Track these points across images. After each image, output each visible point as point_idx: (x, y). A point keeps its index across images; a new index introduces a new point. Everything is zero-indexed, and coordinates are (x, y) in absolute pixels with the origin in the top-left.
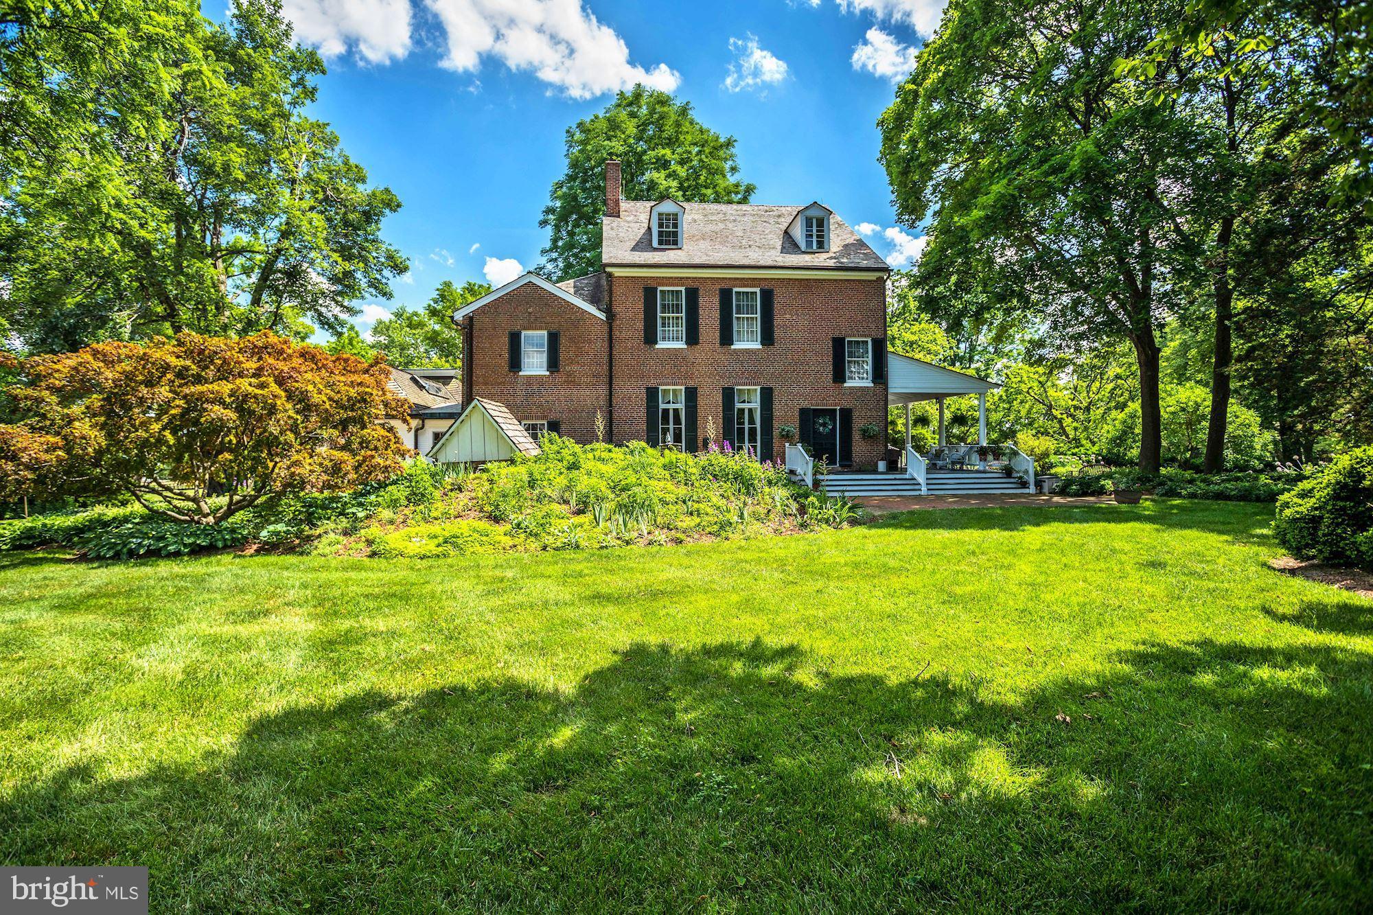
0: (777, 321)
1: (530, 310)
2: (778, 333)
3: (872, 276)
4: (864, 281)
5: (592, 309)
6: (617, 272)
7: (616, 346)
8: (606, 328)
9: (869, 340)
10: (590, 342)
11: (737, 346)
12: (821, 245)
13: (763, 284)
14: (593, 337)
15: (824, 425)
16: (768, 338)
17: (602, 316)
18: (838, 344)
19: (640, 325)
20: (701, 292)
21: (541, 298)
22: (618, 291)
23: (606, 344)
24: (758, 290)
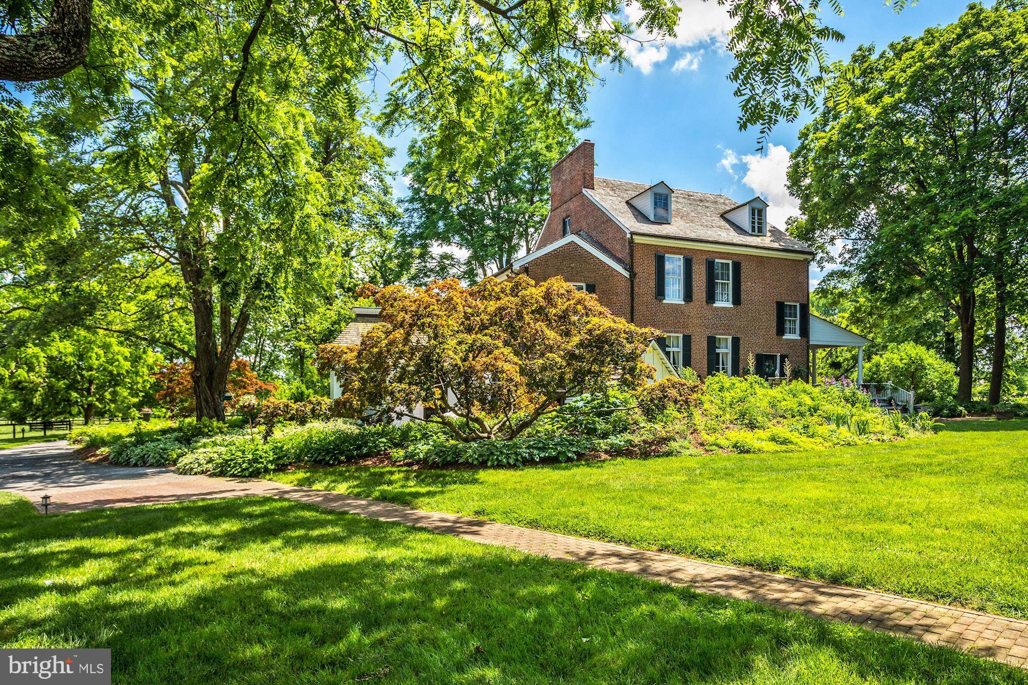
0: (743, 287)
1: (573, 265)
2: (743, 296)
3: (801, 257)
4: (793, 260)
5: (619, 268)
6: (638, 239)
7: (636, 300)
8: (629, 284)
9: (798, 305)
10: (617, 293)
11: (718, 304)
12: (760, 230)
13: (734, 257)
14: (619, 291)
15: (769, 367)
16: (737, 300)
17: (626, 274)
18: (781, 307)
19: (653, 284)
20: (694, 261)
21: (580, 256)
22: (638, 255)
23: (629, 297)
24: (730, 262)
